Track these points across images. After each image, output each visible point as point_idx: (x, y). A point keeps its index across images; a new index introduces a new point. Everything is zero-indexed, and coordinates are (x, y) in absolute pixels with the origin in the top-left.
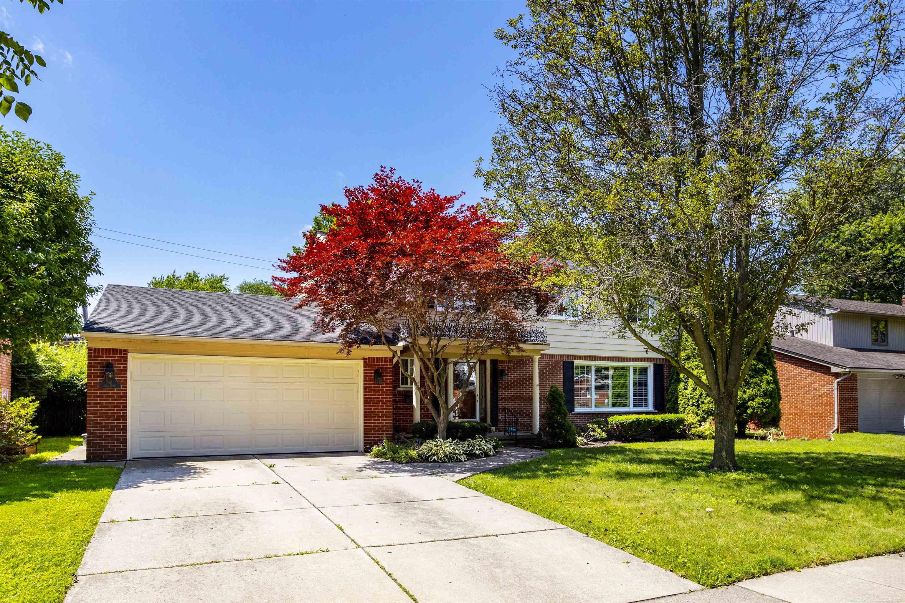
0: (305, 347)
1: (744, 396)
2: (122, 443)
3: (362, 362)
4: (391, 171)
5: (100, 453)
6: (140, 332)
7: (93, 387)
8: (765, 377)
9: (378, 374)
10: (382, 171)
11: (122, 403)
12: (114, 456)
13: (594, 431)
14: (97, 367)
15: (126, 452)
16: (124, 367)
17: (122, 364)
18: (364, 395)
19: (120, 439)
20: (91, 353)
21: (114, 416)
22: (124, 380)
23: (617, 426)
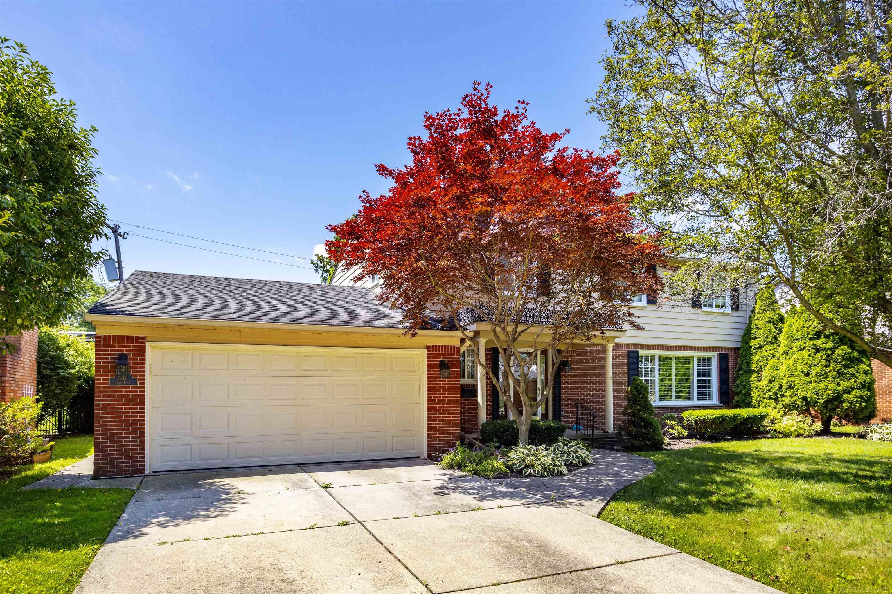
0: (362, 334)
1: (839, 388)
2: (138, 454)
3: (425, 352)
4: (487, 89)
5: (111, 467)
6: (160, 315)
7: (102, 384)
8: (861, 366)
9: (444, 365)
10: (475, 89)
11: (138, 404)
12: (129, 470)
13: (672, 428)
14: (108, 359)
15: (144, 466)
16: (141, 359)
17: (138, 355)
18: (428, 391)
19: (136, 450)
20: (100, 342)
21: (129, 421)
22: (141, 376)
23: (696, 422)
